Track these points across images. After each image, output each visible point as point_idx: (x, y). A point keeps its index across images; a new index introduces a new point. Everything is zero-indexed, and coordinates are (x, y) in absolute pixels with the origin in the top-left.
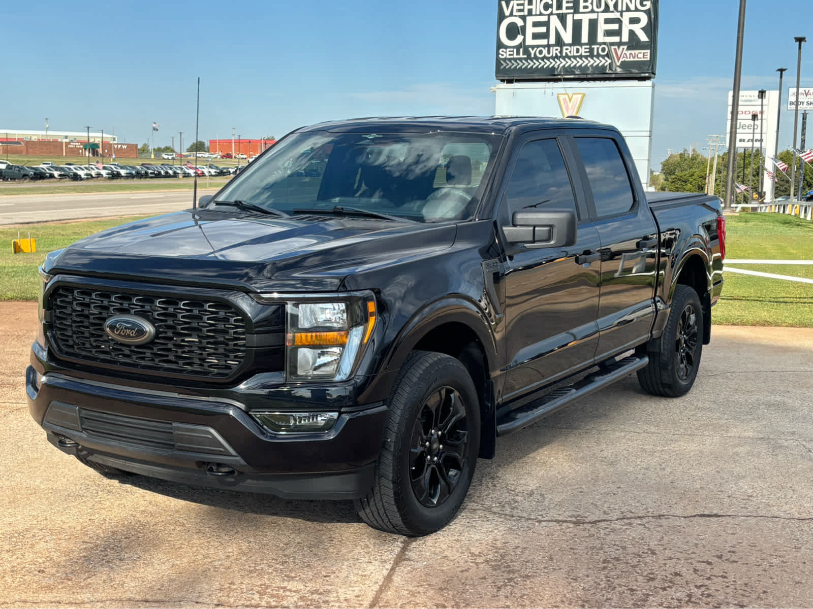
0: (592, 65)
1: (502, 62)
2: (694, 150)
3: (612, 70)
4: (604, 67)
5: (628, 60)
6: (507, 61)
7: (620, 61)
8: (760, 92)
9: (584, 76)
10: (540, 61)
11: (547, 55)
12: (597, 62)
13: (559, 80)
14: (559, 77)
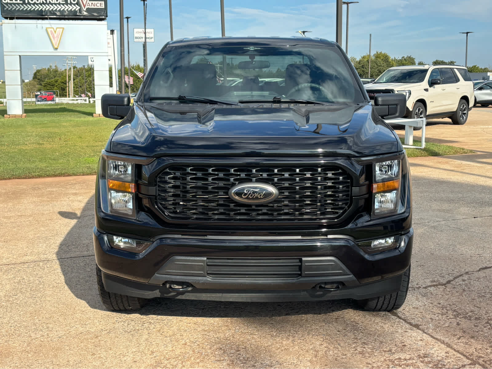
0: (67, 10)
1: (5, 5)
2: (56, 66)
3: (81, 14)
4: (75, 11)
5: (91, 7)
6: (9, 5)
7: (86, 8)
8: (111, 31)
9: (62, 17)
10: (32, 5)
11: (37, 2)
12: (70, 8)
13: (46, 19)
14: (46, 17)
